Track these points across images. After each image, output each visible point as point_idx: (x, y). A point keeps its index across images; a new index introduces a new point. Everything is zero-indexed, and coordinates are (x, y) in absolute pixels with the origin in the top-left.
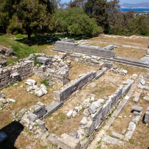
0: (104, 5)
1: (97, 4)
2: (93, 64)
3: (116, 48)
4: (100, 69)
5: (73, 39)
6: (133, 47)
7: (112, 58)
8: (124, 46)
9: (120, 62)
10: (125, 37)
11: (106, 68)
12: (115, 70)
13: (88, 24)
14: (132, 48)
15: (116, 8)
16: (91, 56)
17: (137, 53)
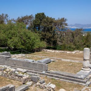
0: (51, 22)
1: (45, 22)
2: (17, 77)
3: (54, 61)
4: (24, 84)
5: (9, 52)
6: (73, 61)
7: (44, 72)
8: (63, 60)
9: (52, 76)
10: (68, 52)
11: (31, 82)
12: (41, 85)
13: (29, 38)
14: (71, 62)
15: (64, 26)
16: (16, 69)
17: (75, 67)
